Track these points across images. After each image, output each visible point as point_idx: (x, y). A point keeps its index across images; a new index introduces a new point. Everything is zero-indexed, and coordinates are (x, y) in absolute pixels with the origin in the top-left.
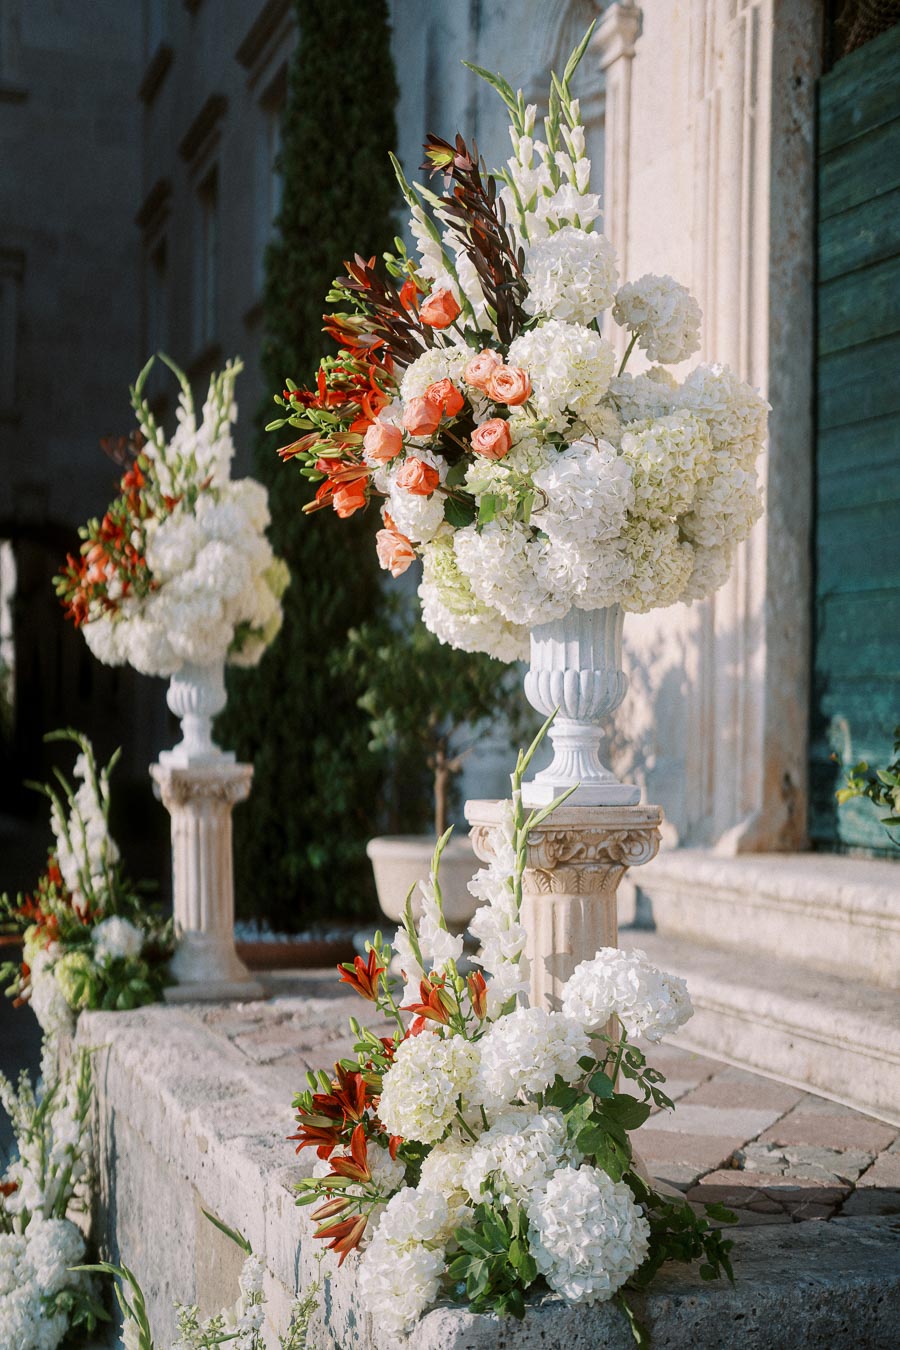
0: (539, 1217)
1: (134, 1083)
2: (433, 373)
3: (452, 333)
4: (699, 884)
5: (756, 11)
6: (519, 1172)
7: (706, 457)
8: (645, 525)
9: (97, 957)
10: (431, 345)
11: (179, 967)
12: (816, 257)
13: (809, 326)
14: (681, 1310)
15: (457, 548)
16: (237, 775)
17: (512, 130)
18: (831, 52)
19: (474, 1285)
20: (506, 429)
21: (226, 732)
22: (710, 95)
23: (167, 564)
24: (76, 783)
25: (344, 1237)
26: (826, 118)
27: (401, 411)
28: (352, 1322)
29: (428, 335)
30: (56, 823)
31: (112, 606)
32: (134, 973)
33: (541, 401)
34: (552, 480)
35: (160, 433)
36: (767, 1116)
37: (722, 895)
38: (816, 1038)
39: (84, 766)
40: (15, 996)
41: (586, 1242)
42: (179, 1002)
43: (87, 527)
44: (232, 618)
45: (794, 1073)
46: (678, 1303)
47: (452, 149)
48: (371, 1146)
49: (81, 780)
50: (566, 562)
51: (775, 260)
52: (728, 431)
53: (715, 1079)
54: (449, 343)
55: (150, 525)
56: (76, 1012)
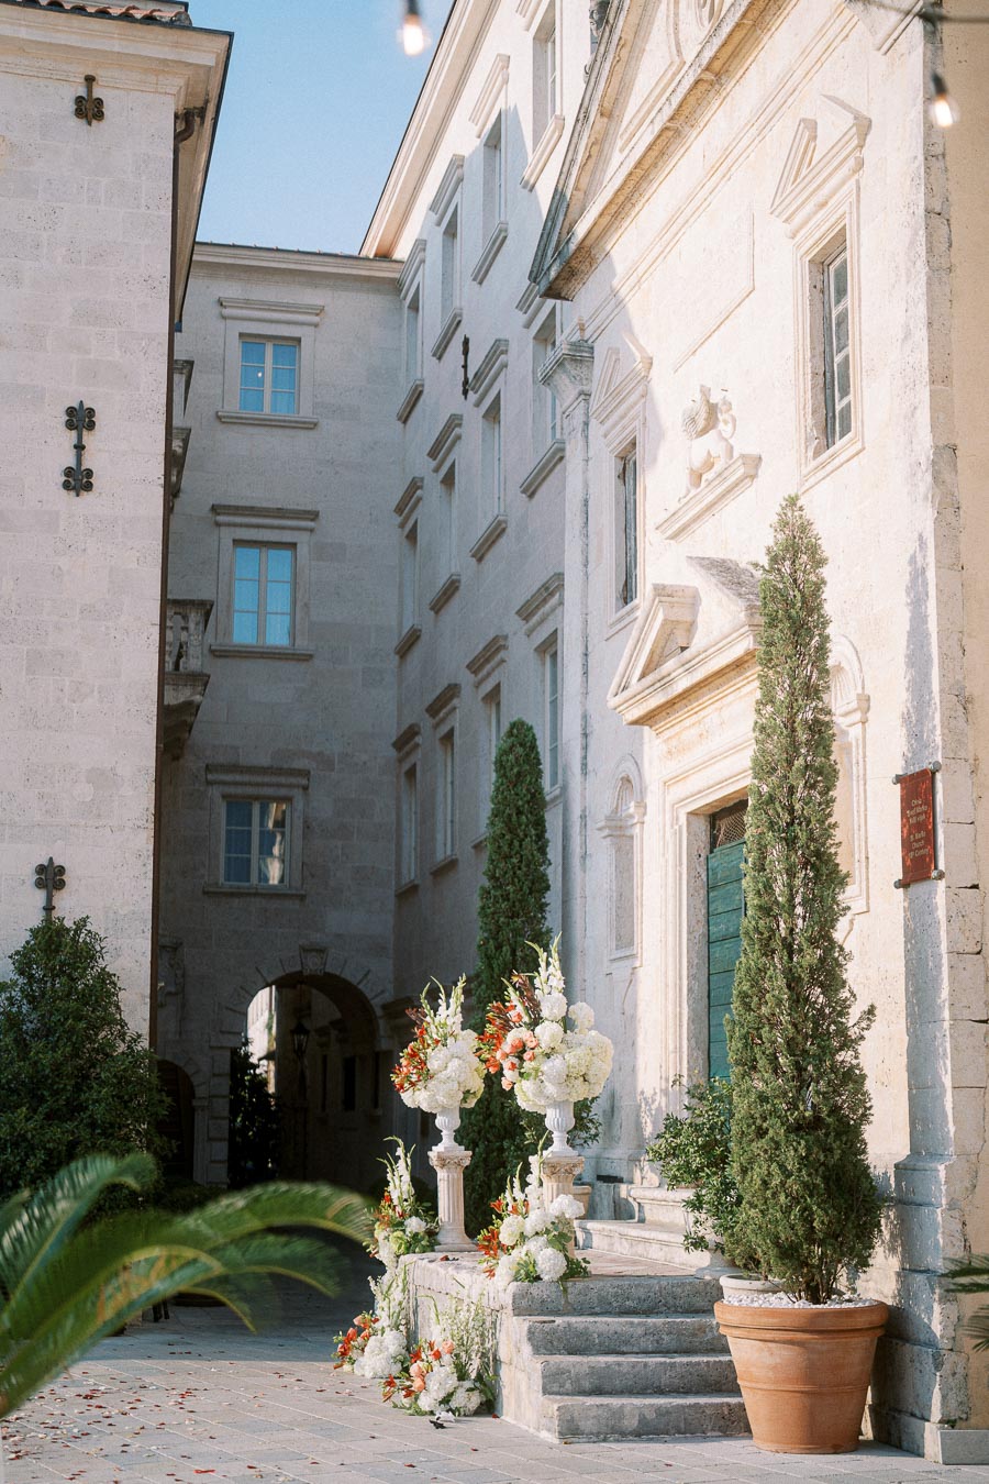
0: (538, 1260)
2: (516, 1036)
3: (520, 1024)
5: (680, 827)
6: (535, 1251)
9: (407, 1233)
10: (514, 1027)
11: (440, 1238)
12: (709, 931)
13: (706, 960)
14: (574, 1286)
15: (523, 1084)
16: (464, 1155)
18: (713, 844)
19: (522, 1276)
20: (534, 1053)
21: (460, 1137)
22: (667, 856)
23: (436, 1067)
24: (397, 1159)
25: (491, 1273)
26: (710, 873)
27: (507, 1045)
28: (494, 1298)
29: (514, 1024)
30: (389, 1176)
31: (413, 1084)
32: (423, 1238)
34: (546, 1067)
35: (432, 1012)
38: (666, 1245)
39: (400, 1152)
40: (370, 1252)
41: (549, 1264)
42: (441, 1251)
43: (403, 1052)
44: (463, 1089)
46: (574, 1284)
48: (498, 1249)
49: (399, 1157)
51: (689, 933)
54: (520, 1027)
55: (429, 1051)
56: (398, 1256)
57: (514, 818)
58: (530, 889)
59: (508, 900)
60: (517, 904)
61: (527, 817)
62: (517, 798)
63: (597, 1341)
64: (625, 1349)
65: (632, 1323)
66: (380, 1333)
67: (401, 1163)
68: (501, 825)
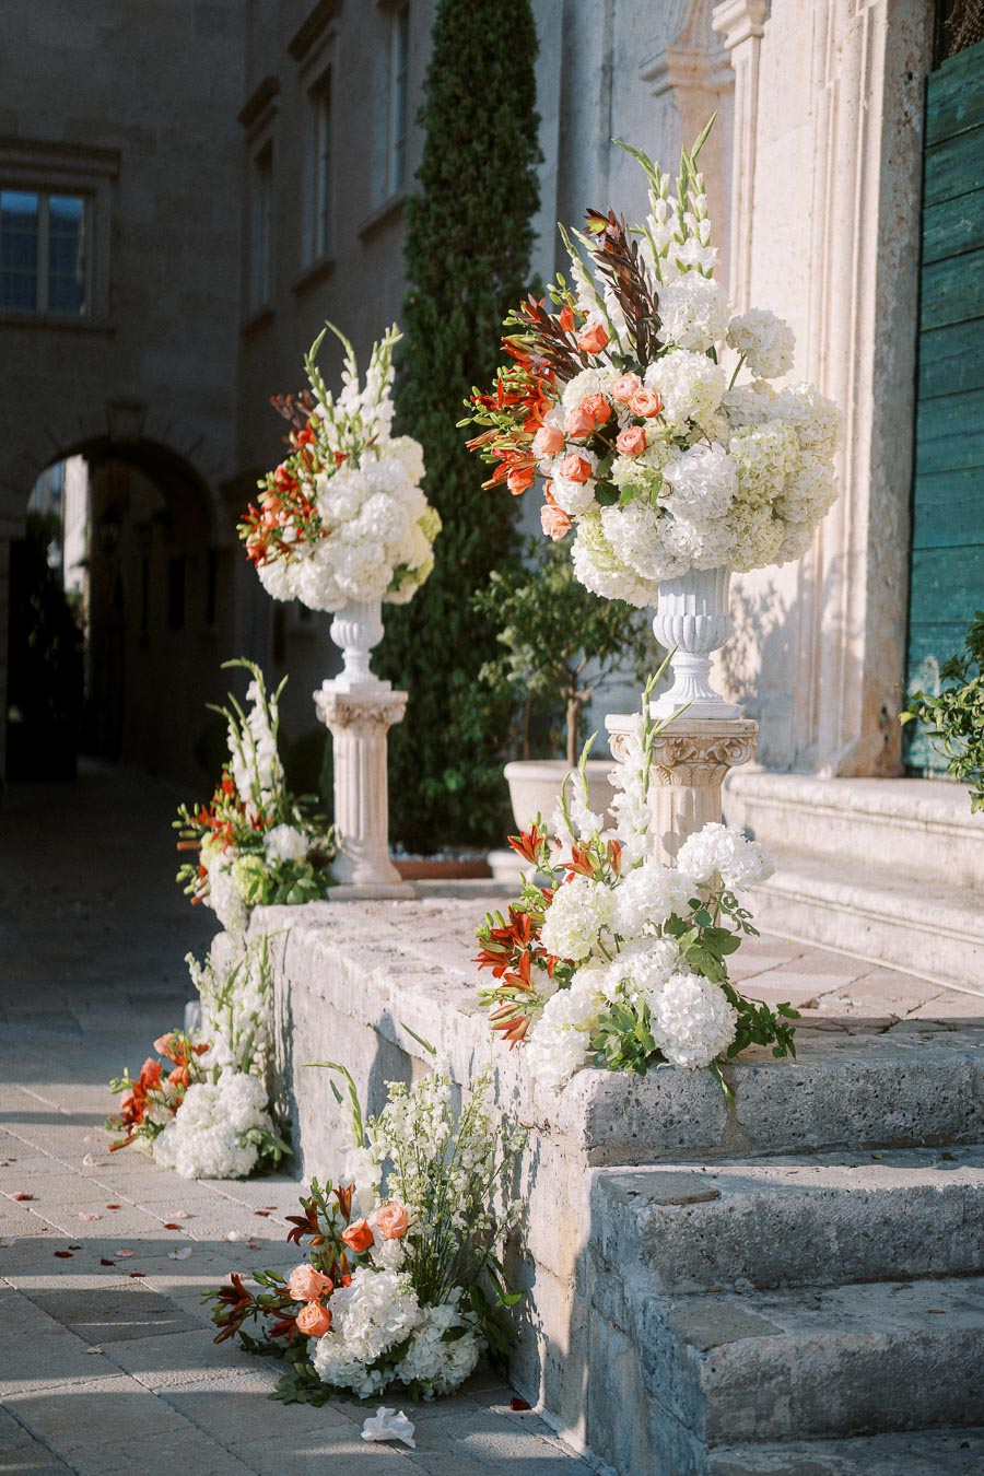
0: (658, 1008)
1: (314, 957)
2: (590, 388)
3: (603, 358)
4: (801, 802)
5: (871, 11)
6: (644, 979)
7: (793, 456)
8: (747, 507)
9: (269, 860)
10: (587, 366)
12: (922, 239)
13: (914, 302)
14: (758, 1077)
15: (603, 521)
16: (393, 701)
17: (651, 192)
18: (940, 48)
19: (610, 1052)
20: (643, 433)
22: (830, 84)
23: (336, 512)
24: (248, 706)
25: (515, 1030)
26: (934, 112)
27: (562, 417)
28: (517, 1093)
29: (584, 358)
30: (232, 742)
31: (285, 548)
32: (302, 873)
33: (670, 413)
34: (676, 473)
35: (329, 394)
36: (844, 980)
37: (821, 811)
38: (888, 920)
39: (255, 691)
40: (192, 894)
41: (690, 1023)
42: (344, 899)
43: (265, 480)
44: (392, 561)
45: (870, 951)
46: (756, 1073)
47: (604, 219)
48: (533, 967)
49: (253, 703)
50: (687, 534)
51: (882, 242)
52: (810, 435)
53: (806, 958)
54: (601, 364)
55: (320, 478)
56: (250, 908)
57: (479, 66)
58: (506, 202)
59: (464, 223)
60: (480, 229)
61: (503, 65)
62: (486, 27)
63: (835, 1247)
64: (907, 1266)
65: (928, 1192)
66: (210, 1076)
67: (258, 717)
68: (453, 79)
